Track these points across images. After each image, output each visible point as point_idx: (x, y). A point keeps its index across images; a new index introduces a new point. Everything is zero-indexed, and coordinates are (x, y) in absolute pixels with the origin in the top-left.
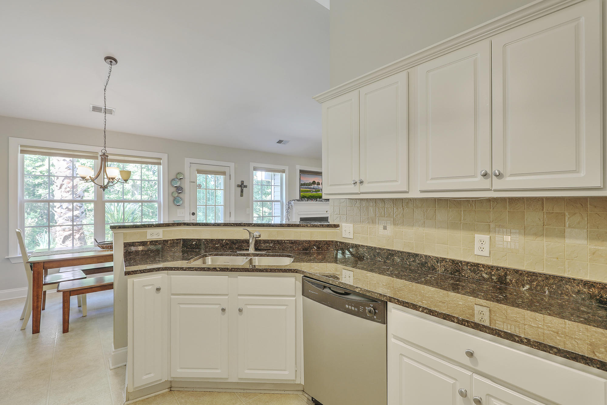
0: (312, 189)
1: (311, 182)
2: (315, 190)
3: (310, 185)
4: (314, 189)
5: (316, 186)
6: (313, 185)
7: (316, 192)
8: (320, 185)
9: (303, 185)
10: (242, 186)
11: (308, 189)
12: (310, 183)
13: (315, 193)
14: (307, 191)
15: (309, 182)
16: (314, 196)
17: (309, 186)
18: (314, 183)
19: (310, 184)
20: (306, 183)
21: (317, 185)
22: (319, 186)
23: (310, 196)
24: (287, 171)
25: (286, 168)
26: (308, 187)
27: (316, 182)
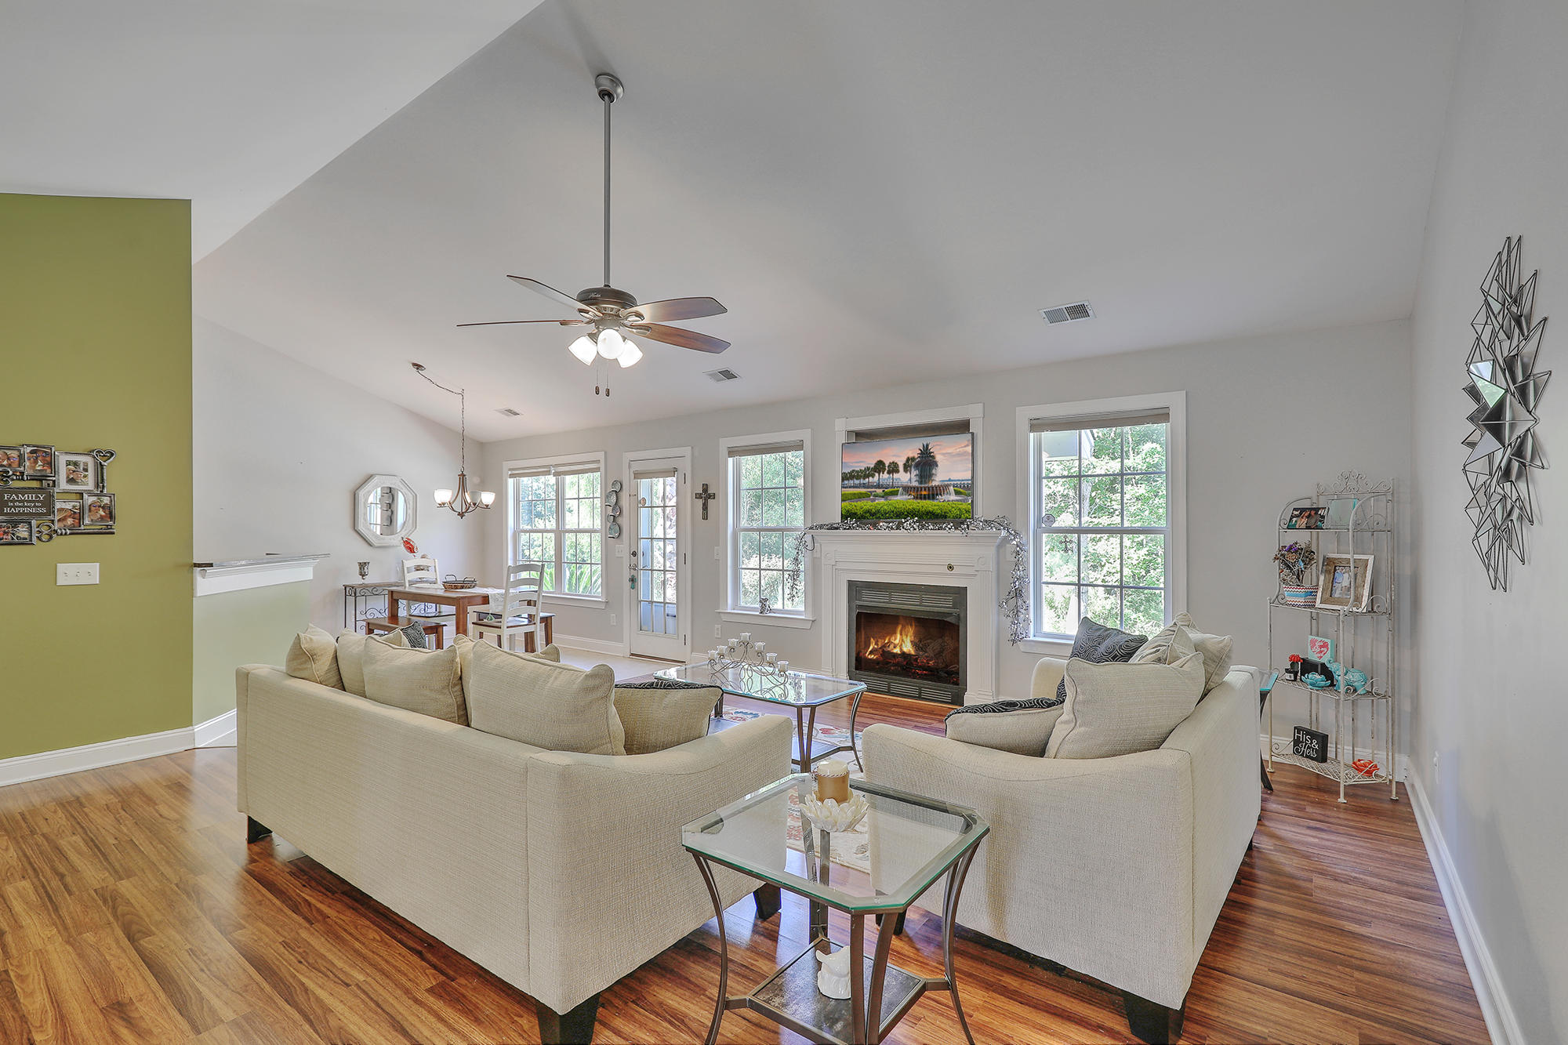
0: (873, 487)
1: (872, 466)
2: (881, 490)
3: (868, 476)
4: (878, 486)
5: (885, 475)
6: (877, 474)
7: (885, 496)
8: (898, 471)
9: (848, 479)
10: (706, 496)
11: (863, 490)
12: (868, 468)
13: (882, 501)
14: (860, 497)
15: (866, 466)
16: (879, 511)
17: (864, 479)
18: (880, 466)
19: (867, 473)
20: (858, 469)
21: (889, 473)
22: (896, 476)
23: (868, 511)
24: (807, 444)
25: (805, 435)
26: (862, 481)
27: (887, 465)
